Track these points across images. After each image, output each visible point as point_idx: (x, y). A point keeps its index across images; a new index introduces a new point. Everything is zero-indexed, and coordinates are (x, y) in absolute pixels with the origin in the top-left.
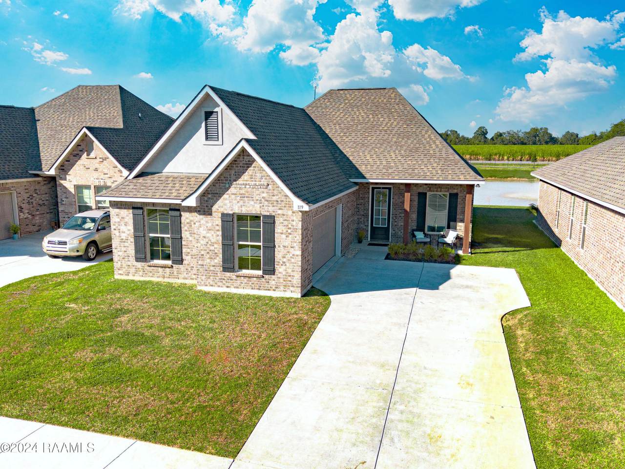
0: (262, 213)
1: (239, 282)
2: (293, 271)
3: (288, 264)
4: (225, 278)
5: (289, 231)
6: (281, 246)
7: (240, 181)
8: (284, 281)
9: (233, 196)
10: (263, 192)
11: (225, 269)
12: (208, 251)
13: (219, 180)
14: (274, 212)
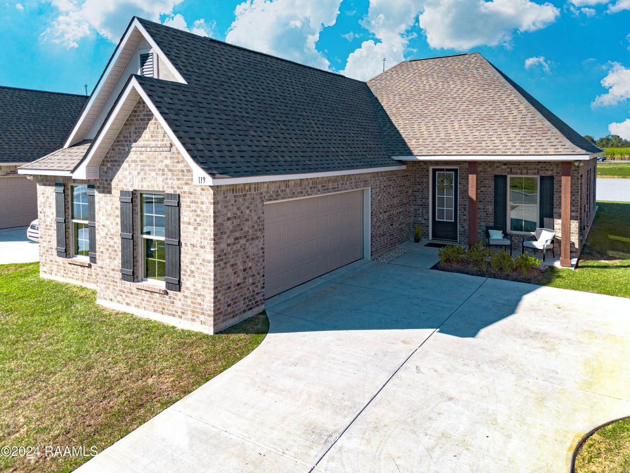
0: (165, 189)
1: (140, 297)
2: (204, 288)
3: (196, 275)
4: (125, 290)
5: (198, 219)
6: (189, 245)
7: (141, 142)
8: (193, 303)
9: (133, 165)
10: (166, 158)
11: (125, 277)
12: (107, 247)
13: (118, 141)
14: (179, 188)
